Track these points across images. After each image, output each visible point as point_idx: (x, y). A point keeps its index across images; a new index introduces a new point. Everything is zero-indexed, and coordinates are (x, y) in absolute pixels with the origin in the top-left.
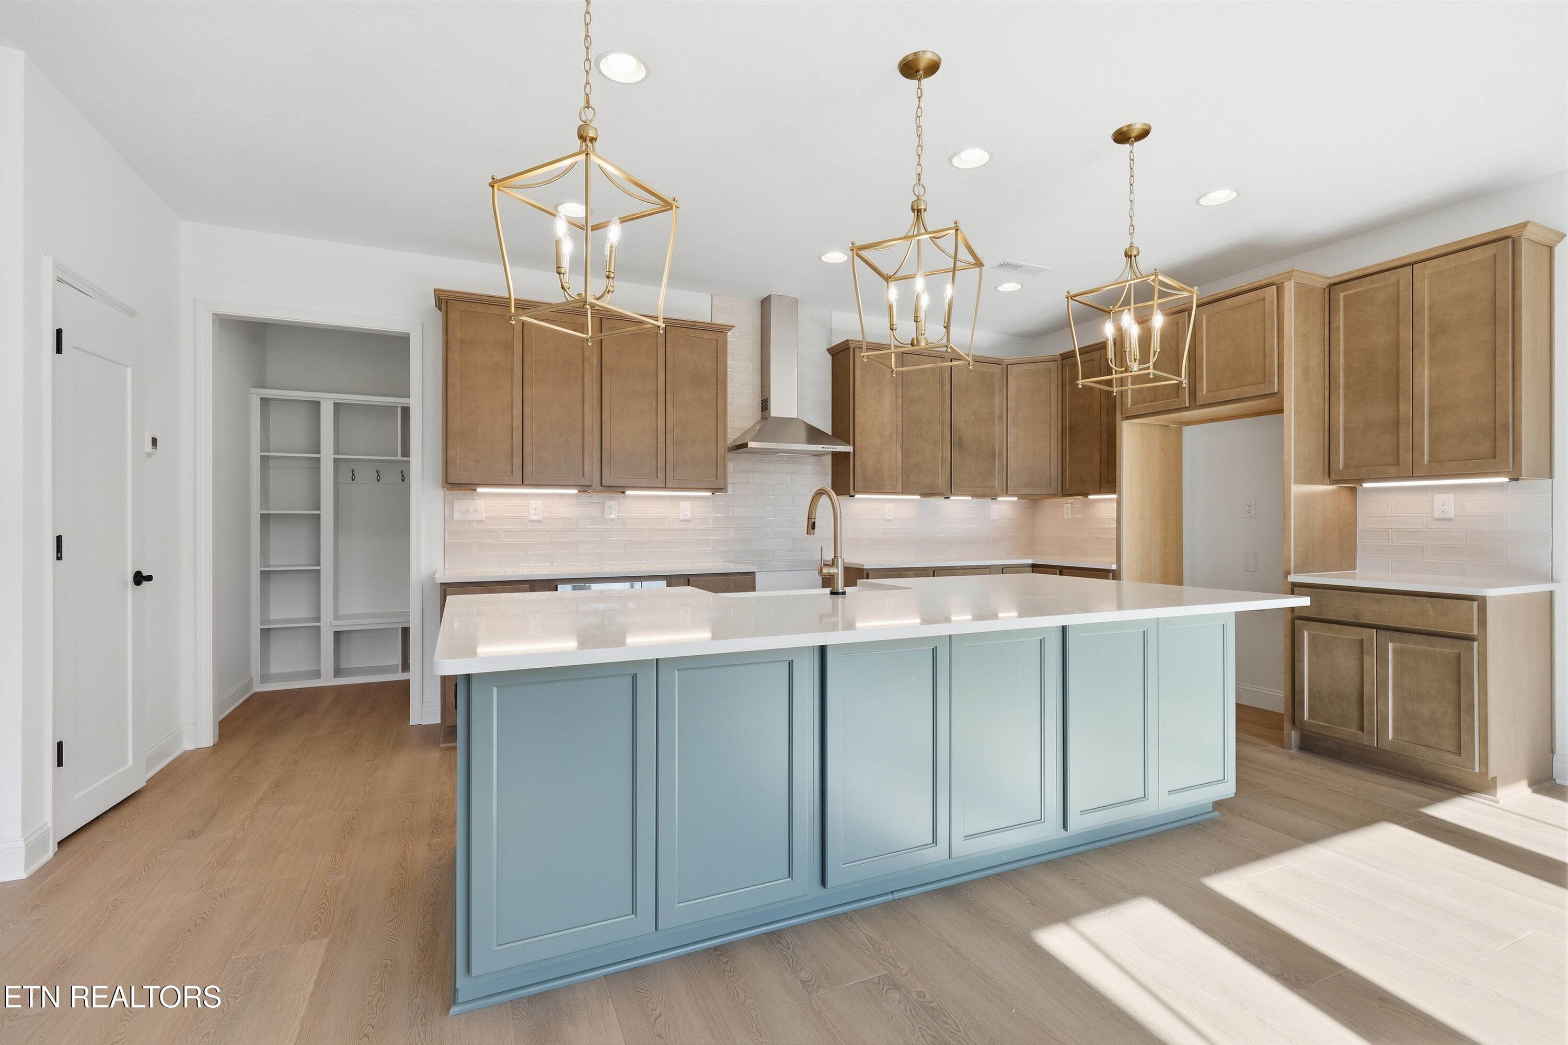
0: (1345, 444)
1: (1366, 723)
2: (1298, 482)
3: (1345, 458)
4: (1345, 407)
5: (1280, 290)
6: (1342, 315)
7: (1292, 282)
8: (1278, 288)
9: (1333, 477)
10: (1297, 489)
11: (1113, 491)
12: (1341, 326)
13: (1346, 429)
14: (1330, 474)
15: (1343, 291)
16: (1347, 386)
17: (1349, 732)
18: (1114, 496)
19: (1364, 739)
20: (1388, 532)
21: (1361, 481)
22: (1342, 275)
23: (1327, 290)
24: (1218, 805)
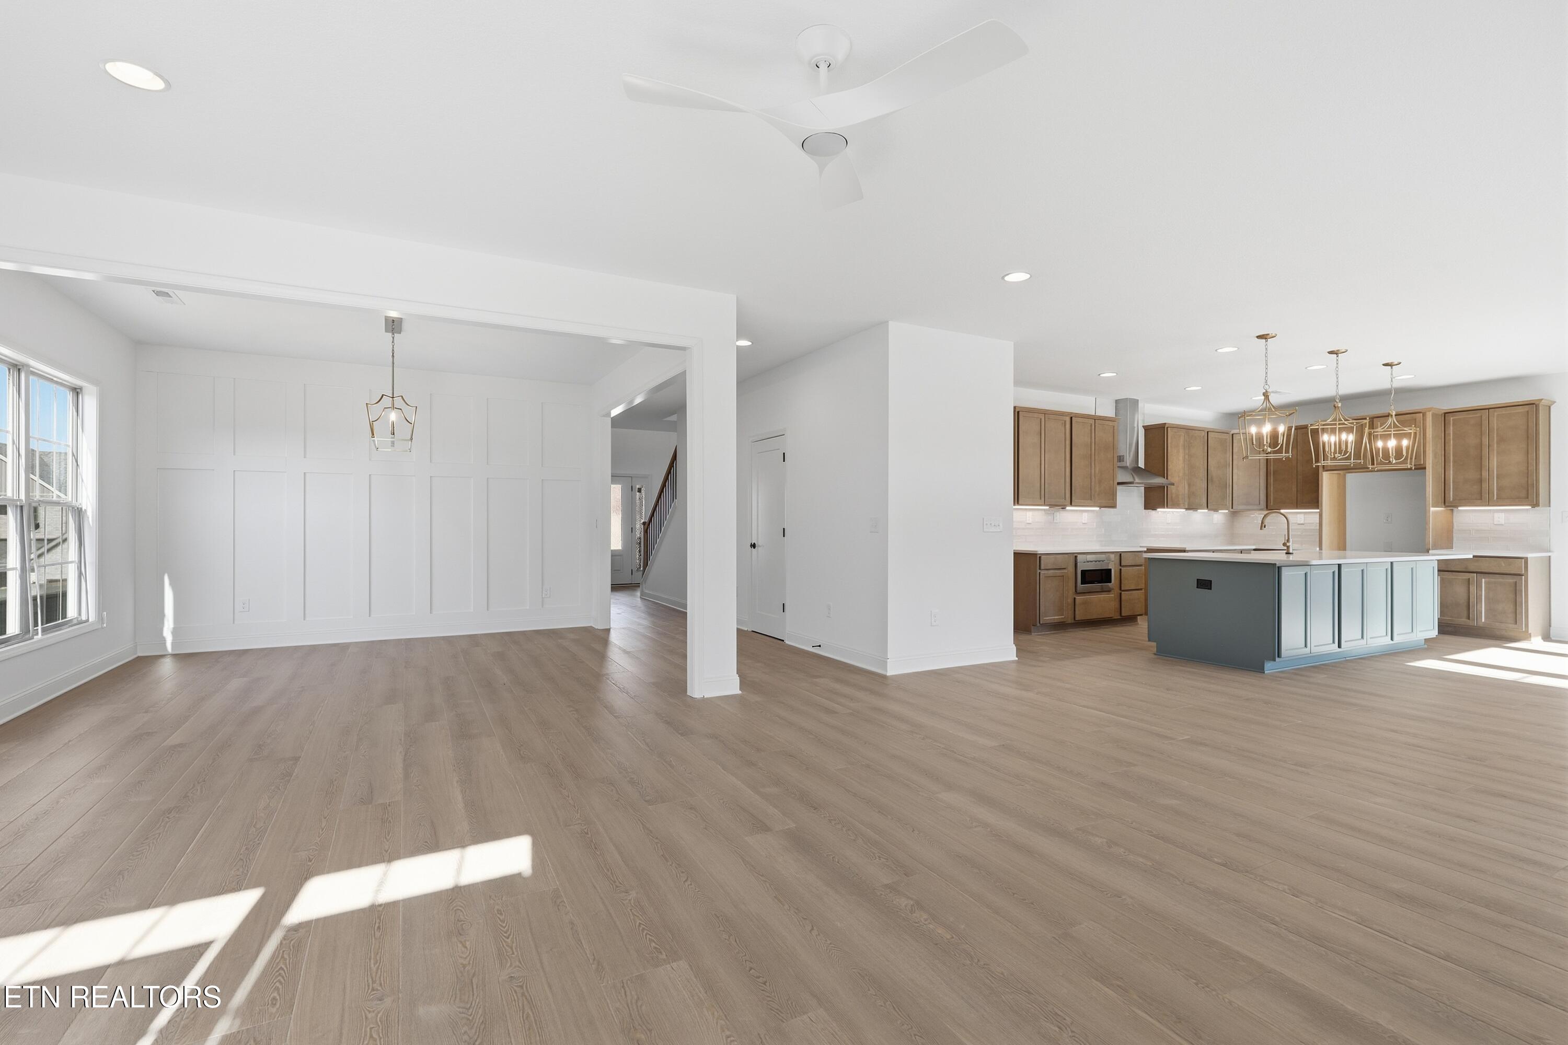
0: (1453, 488)
1: (1471, 616)
2: (1432, 507)
3: (1453, 496)
4: (1453, 470)
5: (1424, 414)
6: (1451, 428)
7: (1431, 412)
8: (1423, 415)
9: (1447, 504)
10: (1432, 509)
11: (1317, 507)
12: (1451, 433)
13: (1453, 482)
14: (1445, 502)
15: (1452, 417)
16: (1454, 462)
17: (1463, 620)
18: (1318, 511)
19: (1470, 623)
20: (1470, 530)
21: (1457, 507)
22: (1451, 409)
23: (1443, 415)
24: (1427, 641)
